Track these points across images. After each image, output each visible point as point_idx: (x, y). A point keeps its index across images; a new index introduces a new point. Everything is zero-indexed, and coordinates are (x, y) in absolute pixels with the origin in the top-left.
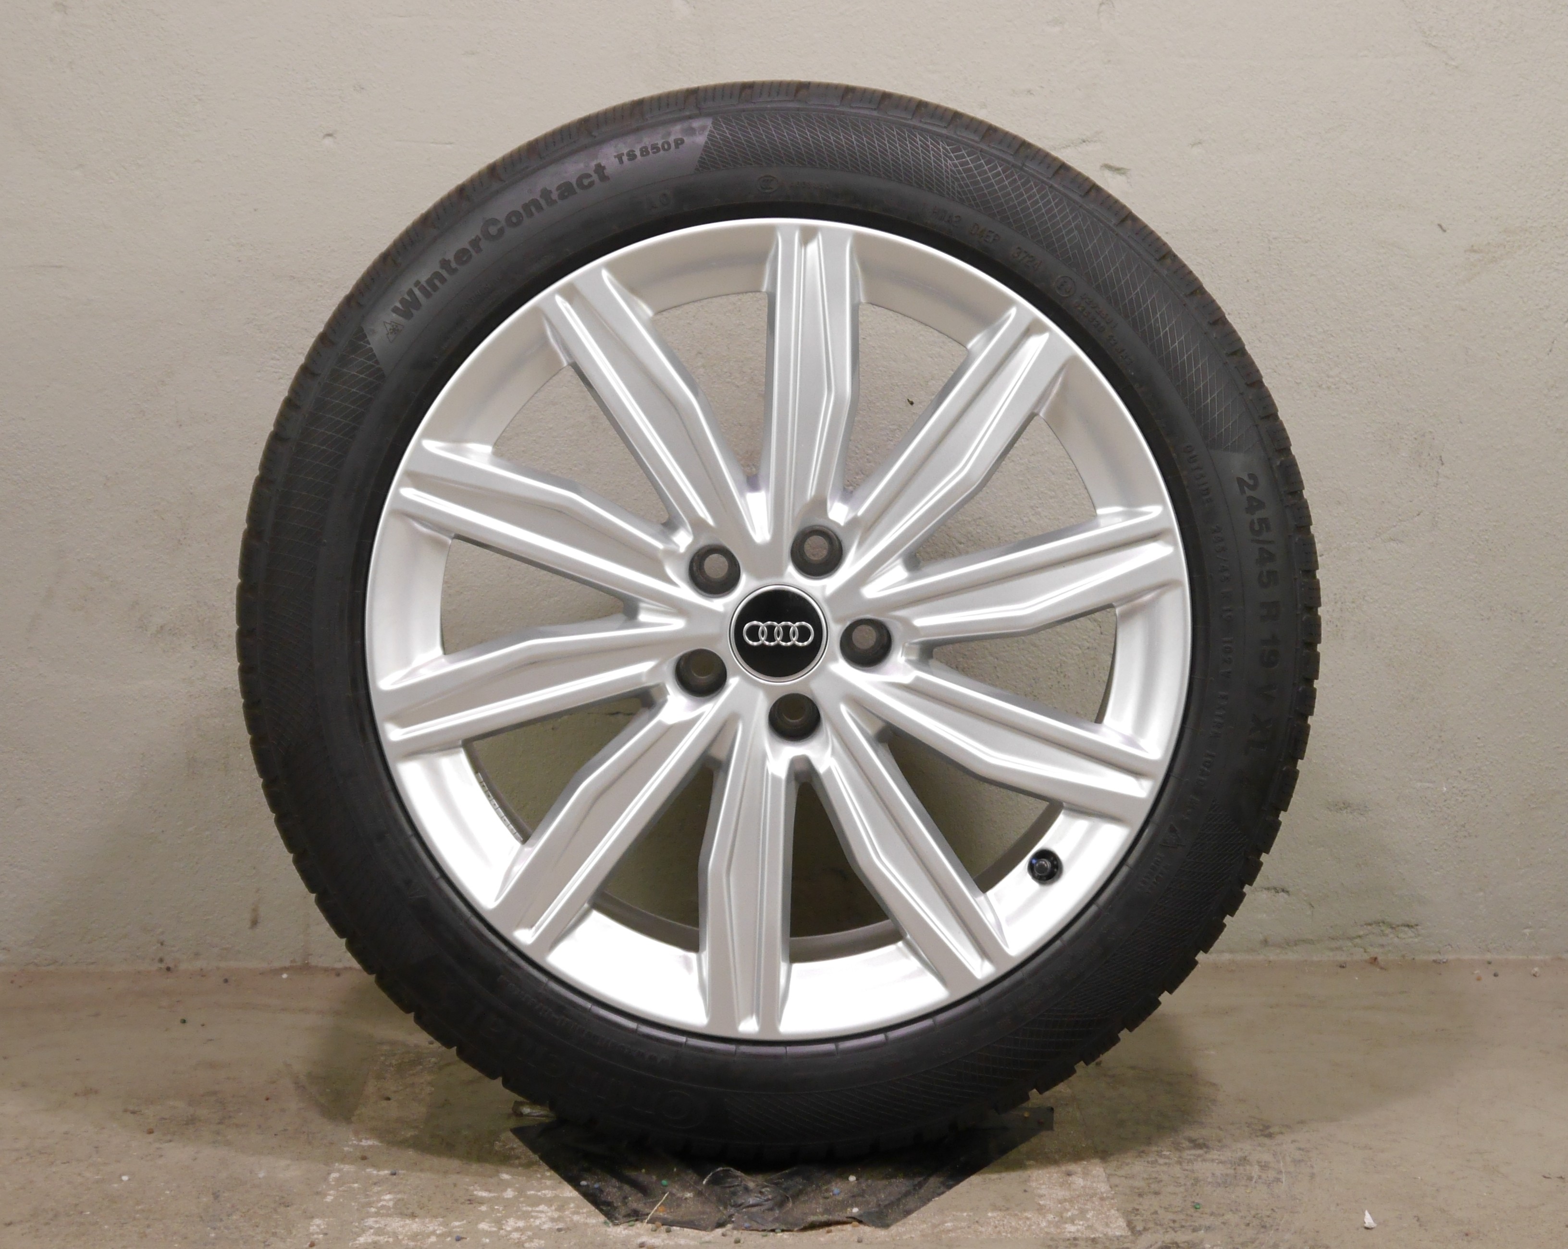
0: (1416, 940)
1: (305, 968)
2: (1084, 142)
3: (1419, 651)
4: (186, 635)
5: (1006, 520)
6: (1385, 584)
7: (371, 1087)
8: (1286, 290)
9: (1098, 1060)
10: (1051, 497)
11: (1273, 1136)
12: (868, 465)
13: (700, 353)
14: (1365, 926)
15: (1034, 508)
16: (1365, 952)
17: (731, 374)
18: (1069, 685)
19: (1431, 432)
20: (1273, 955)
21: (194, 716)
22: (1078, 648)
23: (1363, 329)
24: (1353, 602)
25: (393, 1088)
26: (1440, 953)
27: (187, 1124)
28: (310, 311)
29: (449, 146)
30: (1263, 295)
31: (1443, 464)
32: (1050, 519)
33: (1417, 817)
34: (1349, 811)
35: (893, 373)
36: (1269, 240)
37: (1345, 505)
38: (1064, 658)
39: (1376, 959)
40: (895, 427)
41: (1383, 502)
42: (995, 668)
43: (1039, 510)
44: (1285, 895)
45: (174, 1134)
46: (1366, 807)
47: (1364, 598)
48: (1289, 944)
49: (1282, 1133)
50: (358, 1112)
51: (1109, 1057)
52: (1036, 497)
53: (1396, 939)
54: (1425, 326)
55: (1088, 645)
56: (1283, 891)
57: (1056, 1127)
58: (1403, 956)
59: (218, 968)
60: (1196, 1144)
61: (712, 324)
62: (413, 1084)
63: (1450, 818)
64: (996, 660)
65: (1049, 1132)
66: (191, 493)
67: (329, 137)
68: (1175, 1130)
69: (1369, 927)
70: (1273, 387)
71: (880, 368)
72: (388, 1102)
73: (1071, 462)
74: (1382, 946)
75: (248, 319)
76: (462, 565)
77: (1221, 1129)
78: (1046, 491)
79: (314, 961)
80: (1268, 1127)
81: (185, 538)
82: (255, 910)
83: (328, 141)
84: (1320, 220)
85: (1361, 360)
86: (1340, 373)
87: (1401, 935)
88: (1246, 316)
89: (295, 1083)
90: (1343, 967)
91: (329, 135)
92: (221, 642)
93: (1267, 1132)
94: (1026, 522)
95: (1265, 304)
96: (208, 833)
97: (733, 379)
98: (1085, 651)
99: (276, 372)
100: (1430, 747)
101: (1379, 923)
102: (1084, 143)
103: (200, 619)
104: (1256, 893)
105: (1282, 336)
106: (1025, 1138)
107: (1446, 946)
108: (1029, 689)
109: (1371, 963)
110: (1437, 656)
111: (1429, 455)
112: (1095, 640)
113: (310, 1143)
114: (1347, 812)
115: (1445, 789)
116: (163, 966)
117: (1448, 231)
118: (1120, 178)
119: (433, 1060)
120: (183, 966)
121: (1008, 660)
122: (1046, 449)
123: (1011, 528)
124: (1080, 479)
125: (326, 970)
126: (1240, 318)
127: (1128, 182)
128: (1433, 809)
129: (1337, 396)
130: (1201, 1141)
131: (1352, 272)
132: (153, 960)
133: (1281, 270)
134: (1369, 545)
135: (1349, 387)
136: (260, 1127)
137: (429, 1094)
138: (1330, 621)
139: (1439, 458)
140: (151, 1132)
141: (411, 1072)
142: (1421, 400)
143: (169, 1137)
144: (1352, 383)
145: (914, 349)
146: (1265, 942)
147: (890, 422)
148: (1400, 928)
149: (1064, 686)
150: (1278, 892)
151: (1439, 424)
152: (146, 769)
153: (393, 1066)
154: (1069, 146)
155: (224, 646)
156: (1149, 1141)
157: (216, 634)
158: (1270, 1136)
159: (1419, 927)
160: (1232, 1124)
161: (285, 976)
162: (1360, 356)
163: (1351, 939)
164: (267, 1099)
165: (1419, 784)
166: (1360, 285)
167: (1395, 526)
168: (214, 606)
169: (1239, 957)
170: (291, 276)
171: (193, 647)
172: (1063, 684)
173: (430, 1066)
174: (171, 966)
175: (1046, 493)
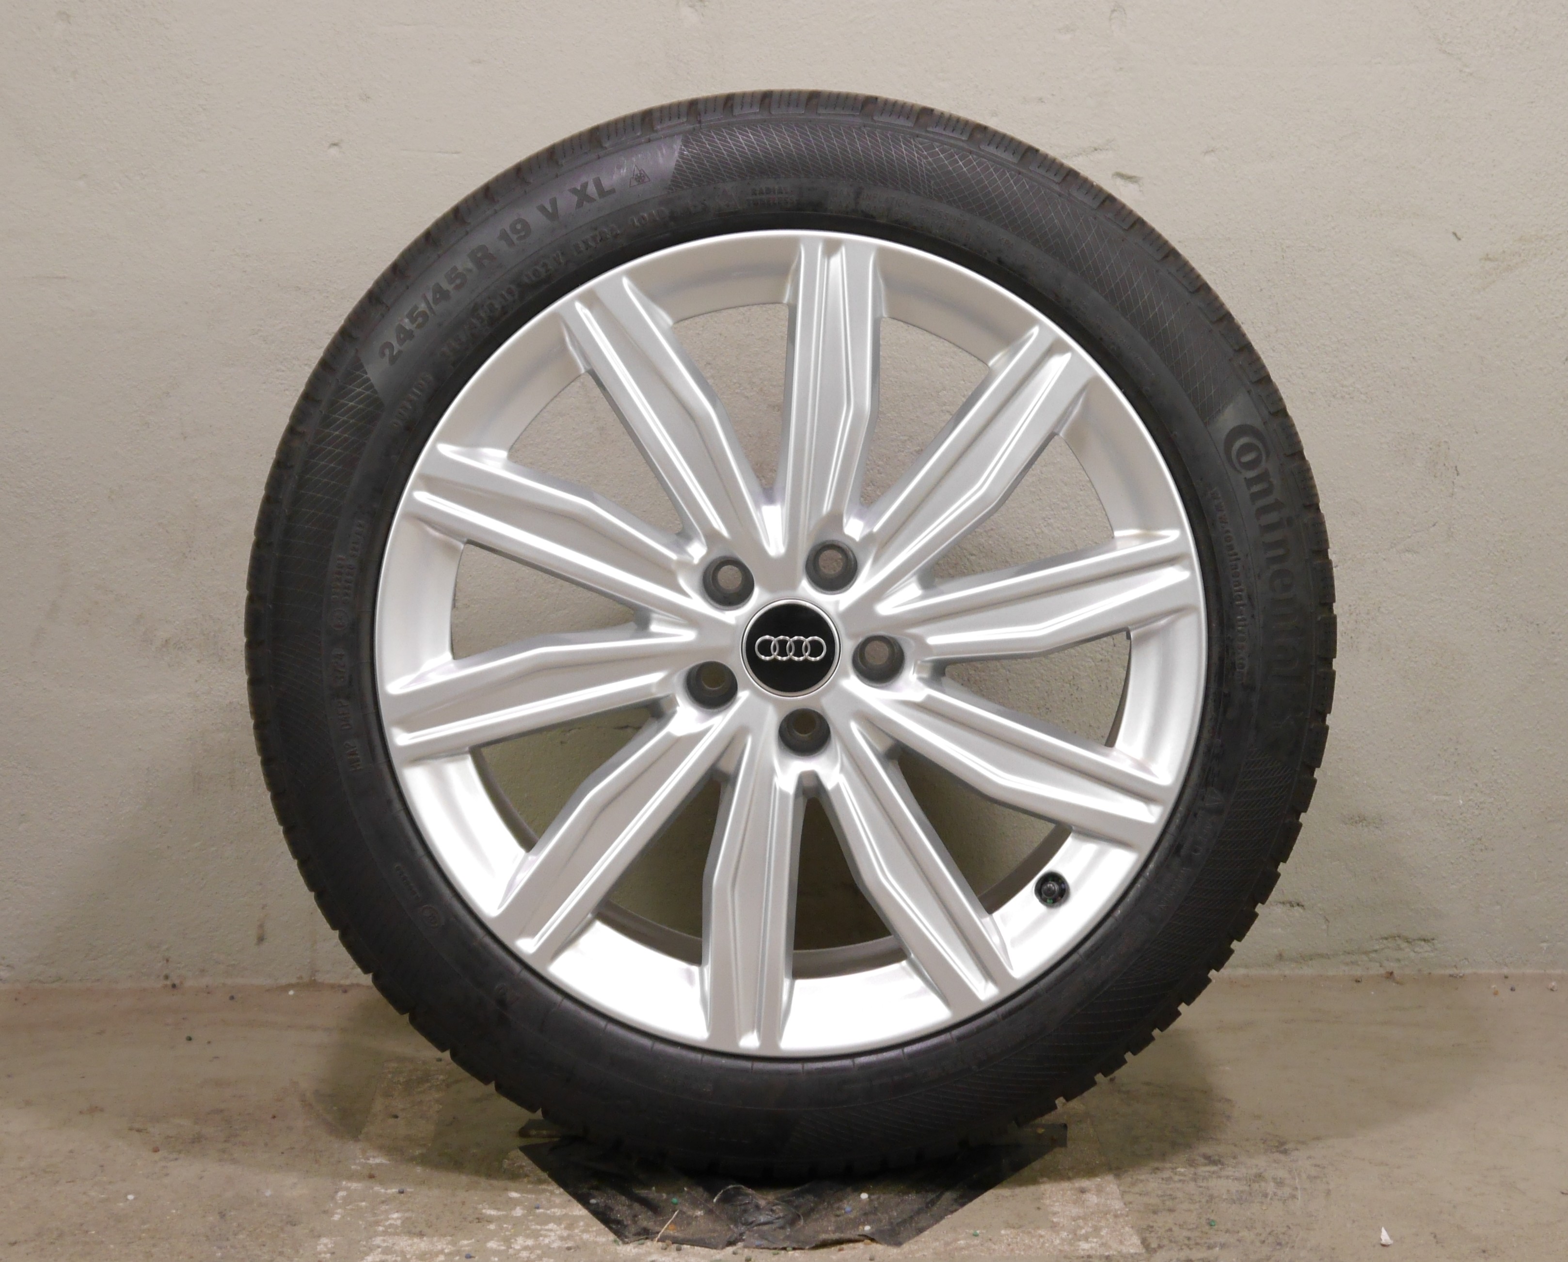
0: (1432, 954)
1: (312, 985)
2: (1096, 150)
3: (1435, 663)
4: (191, 649)
5: (1018, 531)
6: (1400, 595)
7: (378, 1105)
8: (1300, 299)
9: (1111, 1076)
10: (1063, 509)
11: (1288, 1152)
12: (879, 476)
13: (709, 364)
14: (1381, 941)
15: (1046, 519)
16: (1381, 966)
17: (740, 384)
18: (1082, 698)
19: (1446, 442)
20: (1288, 970)
21: (199, 730)
22: (1091, 660)
23: (1378, 339)
24: (1368, 614)
25: (401, 1106)
26: (1456, 968)
27: (193, 1142)
28: (316, 322)
29: (455, 156)
30: (1277, 304)
31: (1458, 474)
32: (1062, 530)
33: (1432, 830)
34: (1364, 824)
35: (904, 383)
36: (1283, 249)
37: (1360, 516)
38: (1077, 671)
39: (1392, 973)
40: (906, 438)
41: (1398, 513)
42: (1008, 680)
43: (1052, 521)
44: (1300, 909)
45: (180, 1152)
46: (1381, 820)
47: (1379, 610)
48: (1304, 958)
49: (1297, 1150)
50: (365, 1130)
51: (1120, 1073)
52: (1048, 508)
53: (1412, 954)
54: (1440, 336)
55: (1101, 657)
56: (1298, 905)
57: (1069, 1143)
58: (1420, 970)
59: (224, 985)
60: (1210, 1160)
61: (721, 334)
62: (421, 1102)
63: (1466, 831)
64: (1008, 673)
65: (1063, 1149)
66: (196, 506)
67: (336, 147)
68: (1189, 1146)
69: (1385, 941)
70: (1287, 396)
71: (891, 379)
72: (396, 1119)
73: (1083, 472)
74: (1398, 960)
75: (253, 330)
76: (470, 578)
77: (1235, 1146)
78: (1058, 502)
79: (320, 978)
80: (1282, 1144)
81: (190, 551)
82: (261, 926)
83: (334, 151)
84: (1334, 228)
85: (1376, 369)
86: (1354, 383)
87: (1417, 949)
88: (1260, 325)
89: (302, 1101)
90: (1359, 981)
91: (335, 145)
92: (226, 656)
93: (1282, 1148)
94: (1039, 533)
95: (1279, 313)
96: (213, 849)
97: (743, 389)
98: (1098, 664)
99: (282, 384)
100: (1446, 761)
101: (1395, 937)
102: (1096, 152)
103: (205, 633)
104: (1271, 908)
105: (1296, 346)
106: (1039, 1154)
107: (1463, 960)
108: (1041, 702)
109: (1388, 978)
110: (1453, 667)
111: (1445, 465)
112: (1108, 652)
113: (317, 1161)
114: (1362, 826)
115: (1461, 802)
116: (169, 983)
117: (1463, 239)
118: (1132, 187)
119: (441, 1077)
120: (189, 983)
121: (1021, 673)
122: (1058, 460)
123: (1023, 540)
124: (1093, 490)
125: (332, 987)
126: (1253, 327)
127: (1140, 191)
128: (1449, 822)
129: (1351, 406)
130: (1217, 1158)
131: (1367, 280)
132: (159, 976)
133: (1295, 278)
134: (1384, 557)
135: (1363, 397)
136: (266, 1144)
137: (438, 1112)
138: (1345, 633)
139: (1454, 468)
140: (156, 1150)
141: (419, 1090)
142: (1437, 409)
143: (175, 1155)
144: (1367, 393)
145: (925, 359)
146: (1280, 957)
147: (900, 433)
148: (1417, 942)
149: (1077, 698)
150: (1293, 906)
151: (1454, 434)
152: (151, 784)
153: (400, 1084)
154: (1081, 154)
155: (228, 660)
156: (1163, 1157)
157: (221, 648)
158: (1285, 1152)
159: (1435, 942)
160: (1247, 1140)
161: (291, 993)
162: (1375, 365)
163: (1366, 953)
164: (274, 1117)
165: (1435, 798)
166: (1374, 294)
167: (1409, 537)
168: (219, 619)
169: (1253, 972)
170: (297, 287)
171: (198, 661)
172: (1076, 696)
173: (438, 1083)
174: (177, 982)
175: (1058, 504)
